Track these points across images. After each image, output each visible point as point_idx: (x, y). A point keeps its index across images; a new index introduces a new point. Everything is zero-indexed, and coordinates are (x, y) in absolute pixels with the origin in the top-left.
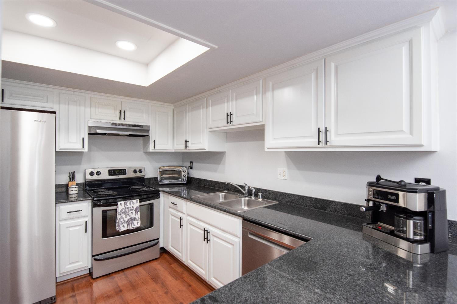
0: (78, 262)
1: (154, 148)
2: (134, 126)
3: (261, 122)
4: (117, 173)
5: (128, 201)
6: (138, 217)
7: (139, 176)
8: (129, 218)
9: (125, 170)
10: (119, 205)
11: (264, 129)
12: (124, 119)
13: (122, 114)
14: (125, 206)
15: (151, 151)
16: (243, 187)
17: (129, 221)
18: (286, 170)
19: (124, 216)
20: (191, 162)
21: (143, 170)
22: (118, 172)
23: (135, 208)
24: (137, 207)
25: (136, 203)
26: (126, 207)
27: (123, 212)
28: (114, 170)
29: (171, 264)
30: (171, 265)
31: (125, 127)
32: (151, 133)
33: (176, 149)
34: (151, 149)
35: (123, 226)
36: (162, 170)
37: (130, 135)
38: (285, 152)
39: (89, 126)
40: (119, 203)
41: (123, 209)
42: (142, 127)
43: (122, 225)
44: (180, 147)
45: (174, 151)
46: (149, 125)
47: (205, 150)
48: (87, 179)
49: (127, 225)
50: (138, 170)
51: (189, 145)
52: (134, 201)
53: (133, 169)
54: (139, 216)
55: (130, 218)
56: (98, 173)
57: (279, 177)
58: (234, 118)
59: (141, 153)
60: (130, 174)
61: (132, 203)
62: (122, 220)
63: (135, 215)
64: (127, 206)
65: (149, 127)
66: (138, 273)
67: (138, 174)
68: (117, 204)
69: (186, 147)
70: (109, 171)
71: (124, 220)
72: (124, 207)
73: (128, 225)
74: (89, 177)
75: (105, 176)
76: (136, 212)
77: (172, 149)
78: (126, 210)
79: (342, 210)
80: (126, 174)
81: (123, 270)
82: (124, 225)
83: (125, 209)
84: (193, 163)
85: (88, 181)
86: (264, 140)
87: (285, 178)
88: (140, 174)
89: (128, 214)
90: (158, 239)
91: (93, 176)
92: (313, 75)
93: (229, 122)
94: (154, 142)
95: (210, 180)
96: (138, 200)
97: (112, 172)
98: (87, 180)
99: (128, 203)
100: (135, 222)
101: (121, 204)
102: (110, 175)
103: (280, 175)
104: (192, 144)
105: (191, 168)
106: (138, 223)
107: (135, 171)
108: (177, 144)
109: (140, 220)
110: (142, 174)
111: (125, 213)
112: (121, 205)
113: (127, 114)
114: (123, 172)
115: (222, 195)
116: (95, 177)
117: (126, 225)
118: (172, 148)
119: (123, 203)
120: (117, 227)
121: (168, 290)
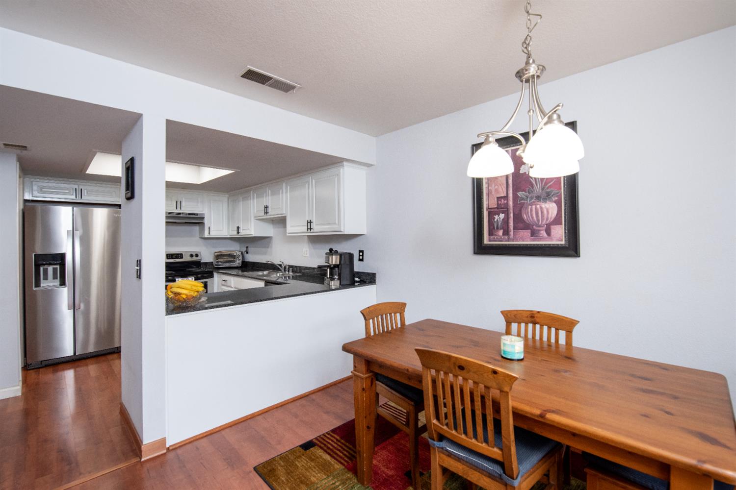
2: (189, 214)
12: (181, 209)
13: (178, 204)
16: (280, 265)
20: (247, 247)
21: (199, 255)
32: (206, 221)
33: (231, 234)
37: (186, 223)
38: (308, 236)
44: (234, 233)
50: (194, 255)
51: (241, 230)
53: (189, 254)
58: (269, 210)
60: (187, 258)
69: (238, 233)
80: (182, 258)
93: (266, 213)
96: (194, 278)
105: (247, 253)
107: (192, 256)
113: (183, 204)
118: (226, 234)
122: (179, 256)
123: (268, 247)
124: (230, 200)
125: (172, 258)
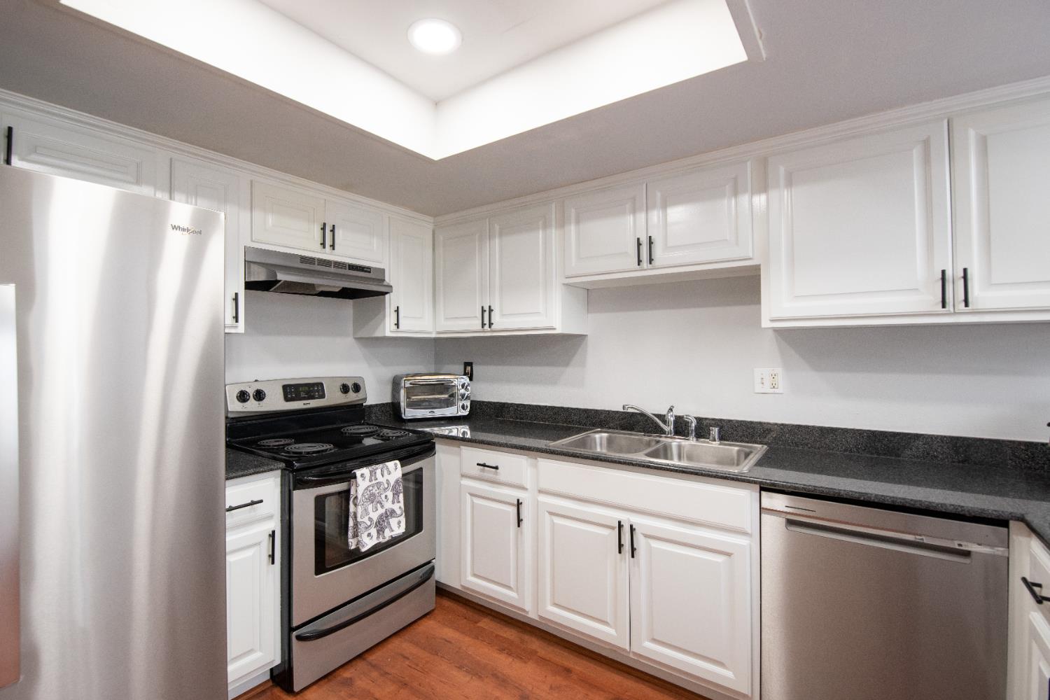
0: (251, 651)
1: (398, 327)
2: (352, 267)
3: (750, 259)
4: (303, 395)
5: (377, 466)
6: (400, 508)
7: (354, 401)
8: (381, 511)
9: (321, 384)
10: (359, 479)
11: (760, 275)
13: (328, 234)
14: (371, 481)
15: (388, 334)
17: (383, 521)
18: (779, 371)
19: (370, 507)
22: (304, 392)
23: (392, 483)
24: (397, 482)
25: (393, 471)
26: (374, 482)
27: (367, 496)
28: (297, 387)
29: (476, 623)
30: (479, 624)
31: (332, 269)
34: (388, 329)
35: (369, 535)
36: (411, 384)
39: (248, 262)
40: (358, 472)
41: (367, 489)
42: (370, 272)
43: (366, 533)
45: (434, 335)
46: (382, 267)
47: (555, 329)
48: (232, 412)
49: (378, 532)
52: (391, 465)
53: (339, 384)
54: (402, 504)
55: (383, 511)
56: (259, 395)
57: (758, 389)
59: (350, 340)
60: (333, 397)
61: (385, 472)
62: (366, 520)
63: (393, 503)
64: (376, 479)
65: (383, 271)
66: (408, 659)
67: (352, 397)
68: (355, 477)
70: (285, 387)
71: (370, 519)
72: (371, 483)
73: (380, 531)
74: (236, 407)
75: (275, 402)
76: (396, 494)
77: (431, 330)
78: (374, 491)
79: (944, 452)
80: (323, 396)
81: (360, 657)
82: (369, 532)
83: (371, 488)
84: (474, 365)
85: (232, 418)
86: (758, 302)
87: (776, 391)
88: (356, 394)
89: (378, 502)
90: (429, 562)
91: (246, 404)
92: (916, 154)
94: (397, 311)
95: (536, 406)
97: (291, 391)
98: (230, 416)
99: (379, 472)
100: (393, 522)
101: (362, 475)
102: (287, 399)
103: (761, 385)
104: (503, 315)
106: (399, 523)
107: (345, 389)
108: (446, 319)
109: (404, 514)
110: (360, 395)
111: (372, 498)
112: (364, 478)
114: (318, 391)
115: (601, 438)
116: (252, 406)
117: (373, 531)
119: (365, 471)
120: (350, 540)
121: (522, 690)
122: (313, 389)
123: (567, 364)
124: (440, 238)
125: (297, 398)
